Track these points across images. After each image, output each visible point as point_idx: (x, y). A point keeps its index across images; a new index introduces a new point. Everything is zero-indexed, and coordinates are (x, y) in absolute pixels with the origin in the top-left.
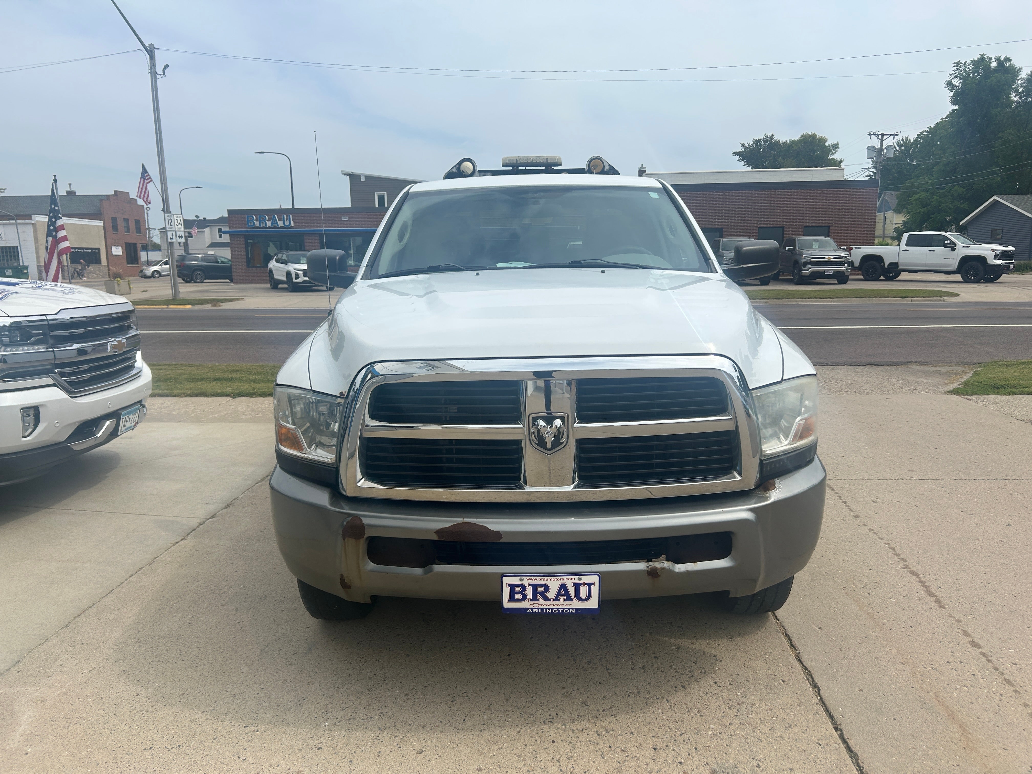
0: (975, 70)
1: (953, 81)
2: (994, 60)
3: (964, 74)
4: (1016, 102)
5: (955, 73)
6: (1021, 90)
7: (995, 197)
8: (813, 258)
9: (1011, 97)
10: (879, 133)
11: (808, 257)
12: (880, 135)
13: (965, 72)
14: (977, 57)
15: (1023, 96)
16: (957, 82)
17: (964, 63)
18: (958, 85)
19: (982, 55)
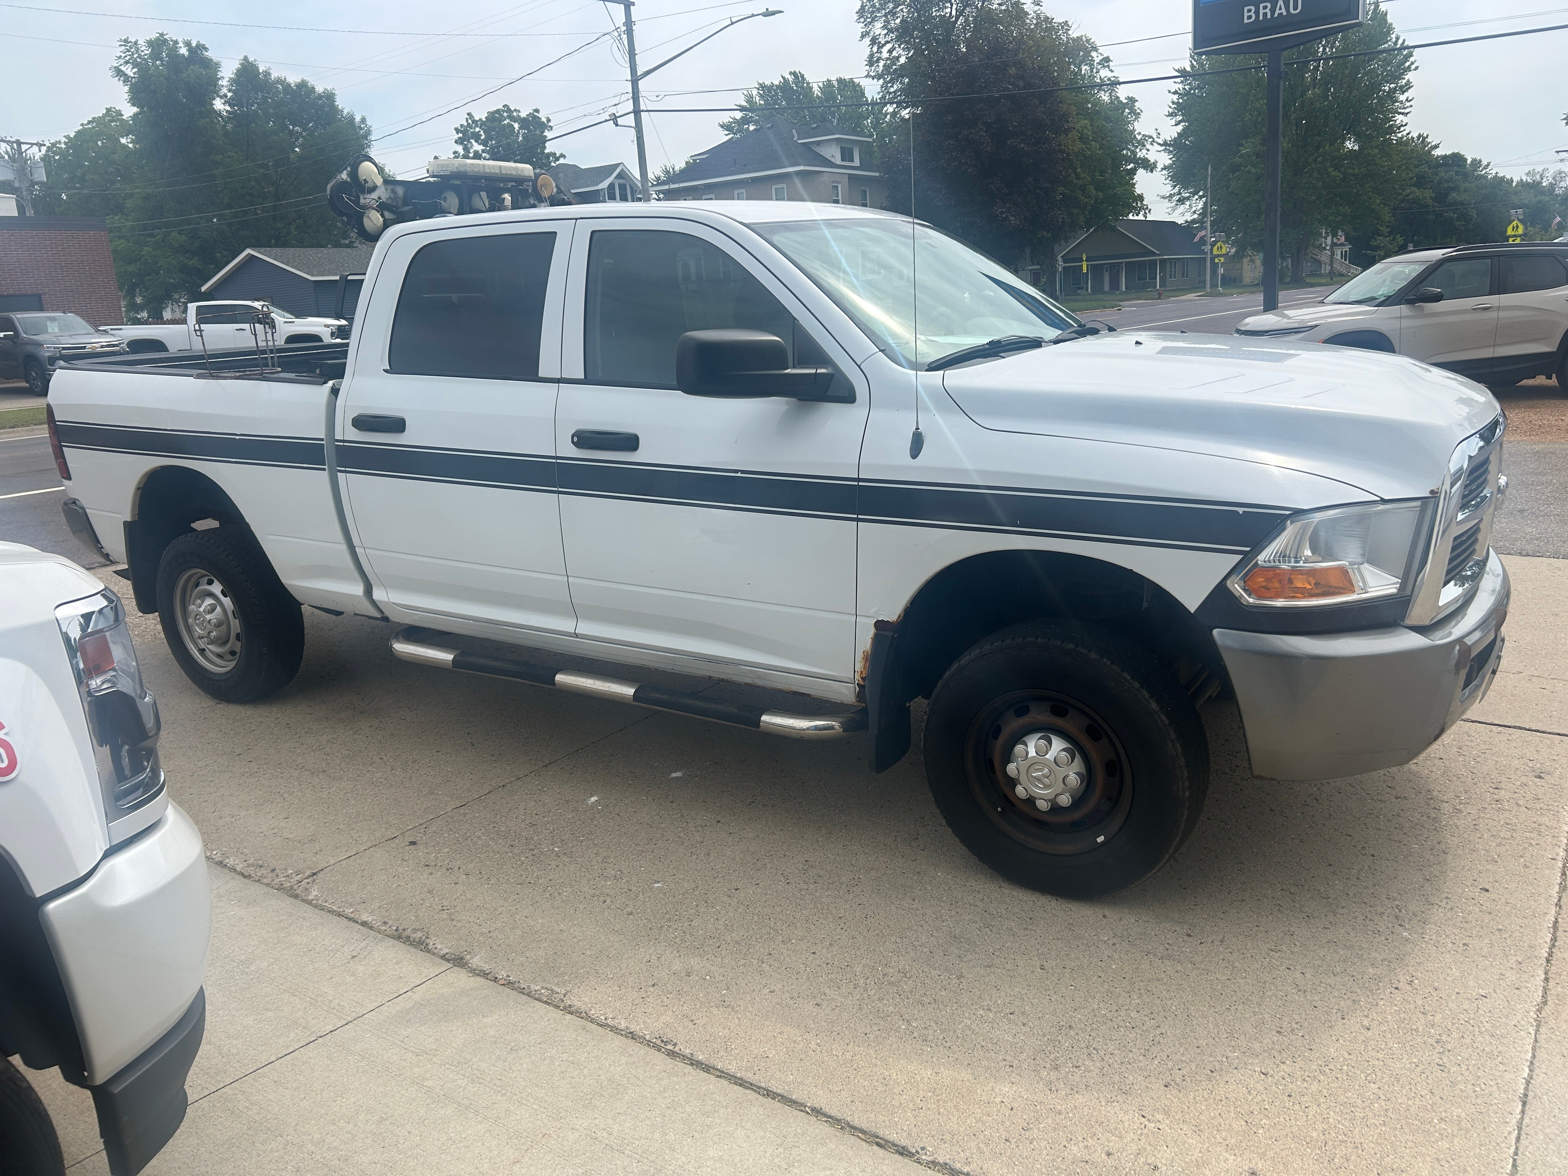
0: (156, 55)
1: (122, 68)
2: (181, 44)
3: (139, 60)
4: (226, 111)
5: (126, 57)
6: (229, 95)
7: (249, 251)
8: (64, 349)
9: (215, 104)
10: (12, 140)
11: (55, 348)
12: (17, 142)
13: (140, 56)
14: (154, 36)
15: (235, 105)
16: (130, 71)
17: (136, 43)
18: (132, 75)
19: (162, 35)
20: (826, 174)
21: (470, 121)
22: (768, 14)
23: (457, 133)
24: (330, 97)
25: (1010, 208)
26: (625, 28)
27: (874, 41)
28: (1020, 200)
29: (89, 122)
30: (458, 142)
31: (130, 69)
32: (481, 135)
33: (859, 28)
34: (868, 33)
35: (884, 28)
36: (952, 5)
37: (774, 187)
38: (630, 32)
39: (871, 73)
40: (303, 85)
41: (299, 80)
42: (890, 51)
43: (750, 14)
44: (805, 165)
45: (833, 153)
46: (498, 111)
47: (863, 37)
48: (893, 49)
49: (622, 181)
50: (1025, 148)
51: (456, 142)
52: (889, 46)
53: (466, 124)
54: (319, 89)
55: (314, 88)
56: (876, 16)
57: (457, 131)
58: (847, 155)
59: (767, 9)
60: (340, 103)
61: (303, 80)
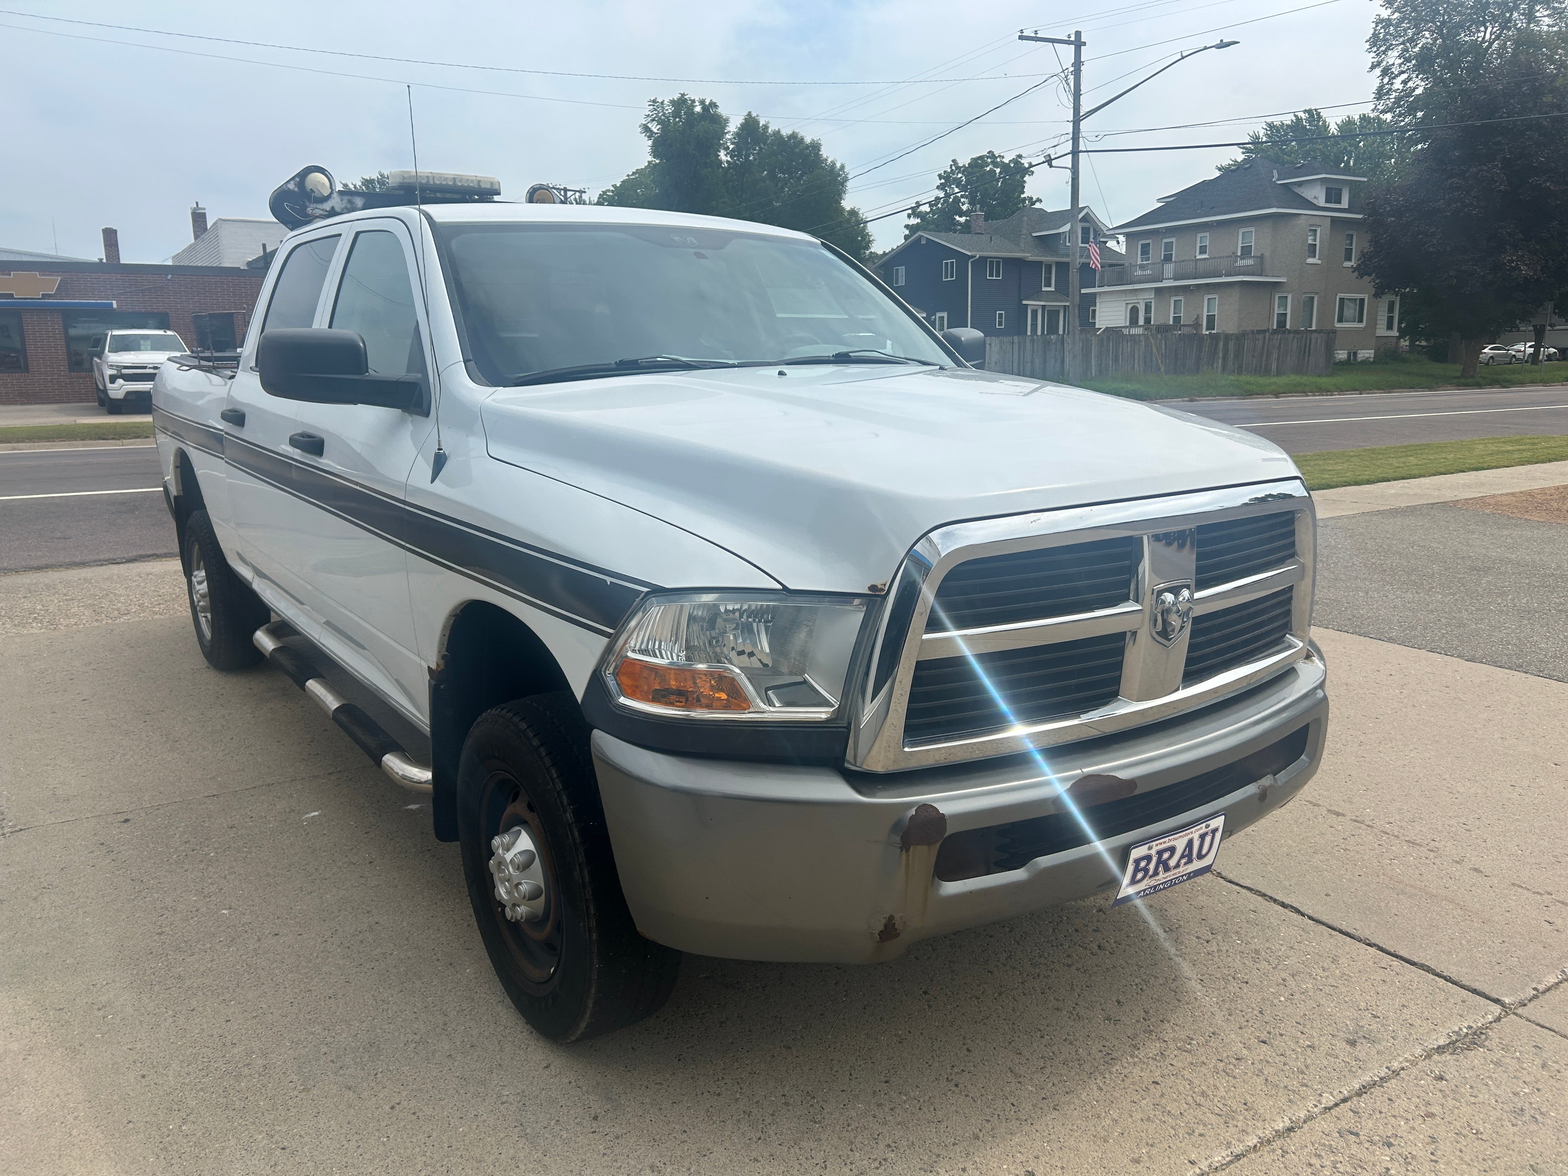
0: (676, 114)
1: (650, 125)
2: (697, 103)
3: (663, 117)
4: (728, 162)
5: (652, 115)
6: (731, 147)
9: (719, 156)
10: (560, 187)
12: (562, 189)
13: (664, 114)
14: (676, 97)
15: (735, 156)
16: (655, 128)
17: (662, 103)
18: (656, 131)
19: (683, 95)
20: (1303, 217)
21: (954, 168)
22: (1222, 45)
23: (940, 179)
24: (815, 147)
25: (1523, 256)
26: (1073, 69)
27: (1385, 72)
28: (1538, 247)
29: (634, 173)
30: (941, 187)
31: (654, 126)
32: (962, 181)
33: (1370, 58)
34: (1379, 64)
35: (1400, 57)
36: (1486, 28)
37: (1241, 231)
38: (1077, 73)
39: (1379, 107)
40: (794, 136)
41: (790, 132)
42: (1405, 82)
43: (1202, 46)
44: (1277, 207)
45: (1317, 194)
46: (981, 158)
47: (1373, 67)
48: (1409, 79)
49: (1086, 225)
50: (1552, 188)
51: (938, 187)
52: (1404, 76)
53: (949, 170)
54: (808, 140)
55: (802, 139)
56: (1392, 44)
57: (940, 177)
58: (1333, 195)
59: (1222, 41)
60: (824, 152)
61: (794, 132)
